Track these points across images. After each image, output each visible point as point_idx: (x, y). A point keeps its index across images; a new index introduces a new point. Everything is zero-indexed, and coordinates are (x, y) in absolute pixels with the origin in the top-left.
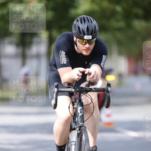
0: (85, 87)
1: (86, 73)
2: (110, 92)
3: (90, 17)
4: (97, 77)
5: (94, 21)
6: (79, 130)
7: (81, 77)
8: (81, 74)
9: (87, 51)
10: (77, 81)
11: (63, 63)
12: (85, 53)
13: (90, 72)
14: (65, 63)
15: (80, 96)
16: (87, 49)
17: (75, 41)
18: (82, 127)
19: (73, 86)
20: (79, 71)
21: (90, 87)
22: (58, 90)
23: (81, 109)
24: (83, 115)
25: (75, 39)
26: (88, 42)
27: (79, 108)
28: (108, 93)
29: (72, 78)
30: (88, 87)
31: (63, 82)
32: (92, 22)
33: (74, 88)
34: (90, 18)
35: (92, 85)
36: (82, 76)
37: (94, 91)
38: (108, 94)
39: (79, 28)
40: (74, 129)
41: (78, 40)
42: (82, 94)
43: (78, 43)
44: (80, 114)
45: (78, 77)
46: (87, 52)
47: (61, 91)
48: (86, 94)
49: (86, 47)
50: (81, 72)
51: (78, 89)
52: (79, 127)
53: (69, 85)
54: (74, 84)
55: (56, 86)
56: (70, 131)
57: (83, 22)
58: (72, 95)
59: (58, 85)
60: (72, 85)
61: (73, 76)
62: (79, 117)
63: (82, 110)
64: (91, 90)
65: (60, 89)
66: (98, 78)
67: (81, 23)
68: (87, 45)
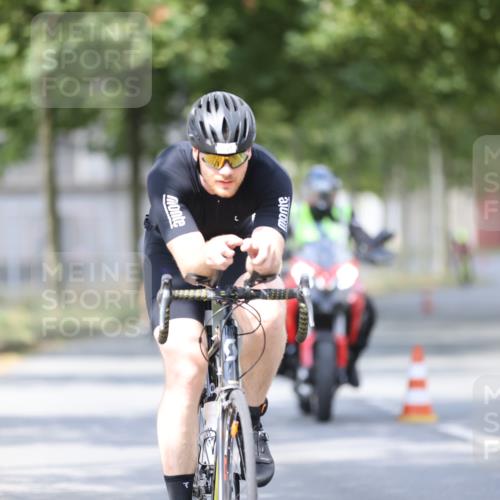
0: (242, 286)
1: (243, 249)
2: (307, 300)
3: (234, 96)
4: (274, 259)
5: (242, 104)
6: (227, 398)
7: (231, 261)
8: (232, 253)
9: (226, 185)
10: (220, 272)
11: (176, 226)
12: (221, 191)
13: (255, 247)
14: (181, 225)
15: (228, 310)
16: (228, 180)
17: (196, 159)
18: (234, 393)
19: (212, 284)
20: (226, 243)
21: (255, 288)
22: (171, 293)
23: (231, 345)
24: (236, 361)
25: (195, 155)
26: (226, 161)
27: (228, 342)
28: (304, 302)
29: (209, 262)
30: (251, 286)
31: (184, 275)
32: (236, 109)
33: (213, 288)
34: (232, 98)
35: (260, 282)
36: (235, 257)
37: (265, 298)
38: (302, 305)
39: (202, 124)
40: (213, 398)
41: (202, 155)
42: (234, 306)
43: (203, 165)
44: (230, 359)
45: (224, 260)
46: (226, 188)
47: (177, 298)
48: (244, 305)
49: (223, 176)
50: (230, 247)
51: (223, 293)
52: (226, 391)
53: (202, 281)
54: (214, 279)
55: (165, 284)
56: (202, 403)
57: (213, 107)
58: (207, 309)
59: (170, 281)
60: (209, 281)
61: (210, 259)
62: (227, 365)
63: (234, 347)
64: (258, 295)
65: (177, 293)
66: (276, 263)
67: (209, 110)
68: (226, 170)
